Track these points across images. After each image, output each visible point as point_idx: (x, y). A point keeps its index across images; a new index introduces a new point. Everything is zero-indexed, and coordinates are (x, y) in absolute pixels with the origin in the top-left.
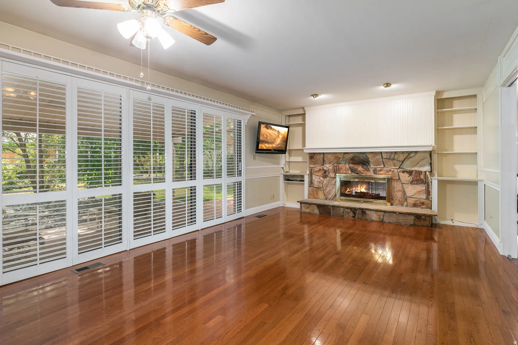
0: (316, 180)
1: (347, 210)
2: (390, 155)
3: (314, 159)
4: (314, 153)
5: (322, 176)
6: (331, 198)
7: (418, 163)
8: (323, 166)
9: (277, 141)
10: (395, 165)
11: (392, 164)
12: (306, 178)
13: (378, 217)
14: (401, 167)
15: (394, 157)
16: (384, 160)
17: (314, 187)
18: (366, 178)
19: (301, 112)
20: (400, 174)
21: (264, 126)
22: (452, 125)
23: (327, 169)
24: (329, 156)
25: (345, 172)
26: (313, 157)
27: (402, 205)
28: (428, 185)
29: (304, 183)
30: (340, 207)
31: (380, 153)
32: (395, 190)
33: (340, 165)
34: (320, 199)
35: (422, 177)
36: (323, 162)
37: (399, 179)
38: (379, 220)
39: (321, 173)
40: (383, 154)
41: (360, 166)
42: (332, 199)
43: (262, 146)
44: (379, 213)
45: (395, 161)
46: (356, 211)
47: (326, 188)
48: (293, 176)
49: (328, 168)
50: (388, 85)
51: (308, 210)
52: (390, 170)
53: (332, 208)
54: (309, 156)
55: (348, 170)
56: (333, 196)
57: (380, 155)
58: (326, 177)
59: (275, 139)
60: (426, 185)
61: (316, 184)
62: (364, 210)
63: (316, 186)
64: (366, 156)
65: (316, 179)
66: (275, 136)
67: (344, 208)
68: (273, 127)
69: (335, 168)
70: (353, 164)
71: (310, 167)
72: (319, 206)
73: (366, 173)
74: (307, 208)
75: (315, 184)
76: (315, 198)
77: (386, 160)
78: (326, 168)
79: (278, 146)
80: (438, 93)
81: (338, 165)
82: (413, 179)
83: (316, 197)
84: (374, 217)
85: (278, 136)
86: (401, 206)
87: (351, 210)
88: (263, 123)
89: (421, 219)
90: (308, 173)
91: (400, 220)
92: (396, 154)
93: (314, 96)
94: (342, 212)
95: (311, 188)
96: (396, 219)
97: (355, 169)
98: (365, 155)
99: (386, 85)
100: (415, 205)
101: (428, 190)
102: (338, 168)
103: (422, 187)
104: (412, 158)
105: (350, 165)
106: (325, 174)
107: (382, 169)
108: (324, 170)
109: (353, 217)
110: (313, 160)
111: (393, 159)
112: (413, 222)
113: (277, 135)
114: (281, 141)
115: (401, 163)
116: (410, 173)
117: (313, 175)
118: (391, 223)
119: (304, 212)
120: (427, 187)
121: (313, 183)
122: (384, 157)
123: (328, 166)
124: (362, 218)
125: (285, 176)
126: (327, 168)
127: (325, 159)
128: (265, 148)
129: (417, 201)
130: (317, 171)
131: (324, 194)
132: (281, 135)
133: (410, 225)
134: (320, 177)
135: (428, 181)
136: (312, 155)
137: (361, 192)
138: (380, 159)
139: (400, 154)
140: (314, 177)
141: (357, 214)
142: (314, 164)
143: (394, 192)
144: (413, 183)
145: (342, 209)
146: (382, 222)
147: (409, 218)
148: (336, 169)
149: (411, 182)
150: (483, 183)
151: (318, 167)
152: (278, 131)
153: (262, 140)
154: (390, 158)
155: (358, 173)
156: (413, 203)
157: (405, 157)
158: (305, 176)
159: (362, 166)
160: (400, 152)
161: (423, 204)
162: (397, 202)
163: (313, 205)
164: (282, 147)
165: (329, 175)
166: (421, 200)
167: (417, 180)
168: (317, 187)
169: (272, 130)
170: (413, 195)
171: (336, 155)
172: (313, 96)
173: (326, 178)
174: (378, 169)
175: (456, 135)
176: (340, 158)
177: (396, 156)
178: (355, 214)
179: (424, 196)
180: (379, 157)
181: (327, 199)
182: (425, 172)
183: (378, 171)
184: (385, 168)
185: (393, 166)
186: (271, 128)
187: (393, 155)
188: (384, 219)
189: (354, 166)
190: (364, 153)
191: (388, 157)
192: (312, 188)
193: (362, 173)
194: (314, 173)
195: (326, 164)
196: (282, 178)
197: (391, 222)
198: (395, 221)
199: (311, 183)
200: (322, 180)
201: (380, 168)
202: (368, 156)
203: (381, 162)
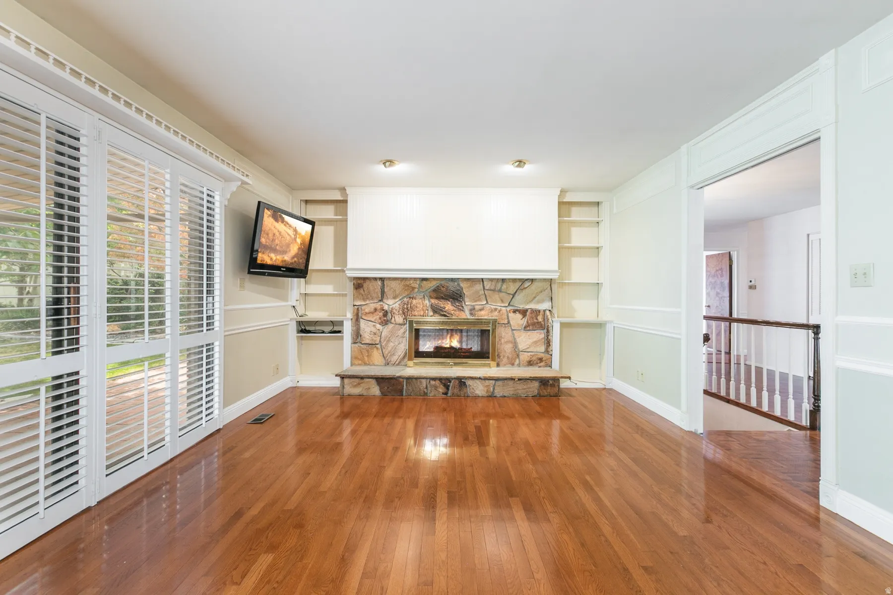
0: (368, 330)
1: (433, 382)
2: (496, 285)
3: (364, 290)
4: (365, 279)
5: (380, 321)
6: (397, 363)
7: (535, 297)
8: (382, 303)
9: (291, 249)
10: (502, 301)
11: (498, 299)
12: (348, 329)
13: (486, 389)
14: (510, 304)
15: (501, 288)
16: (486, 292)
17: (362, 344)
18: (459, 323)
19: (338, 196)
20: (510, 315)
21: (269, 213)
22: (569, 243)
23: (389, 309)
24: (394, 284)
25: (422, 314)
26: (363, 286)
27: (513, 364)
28: (548, 331)
29: (343, 336)
30: (420, 378)
31: (480, 281)
32: (503, 341)
33: (414, 301)
34: (375, 365)
35: (540, 319)
36: (381, 295)
37: (509, 322)
38: (487, 395)
39: (378, 317)
40: (485, 283)
41: (449, 303)
42: (398, 365)
43: (265, 258)
44: (487, 381)
45: (504, 294)
46: (450, 382)
47: (386, 345)
48: (316, 323)
49: (391, 307)
50: (520, 163)
51: (357, 391)
52: (496, 309)
53: (406, 382)
54: (354, 284)
55: (428, 310)
56: (400, 358)
57: (480, 284)
58: (387, 324)
59: (288, 245)
60: (545, 331)
61: (368, 337)
62: (462, 380)
63: (368, 342)
64: (459, 285)
65: (368, 328)
66: (289, 237)
67: (428, 380)
68: (287, 218)
69: (405, 306)
70: (436, 298)
71: (354, 306)
72: (381, 380)
73: (459, 315)
74: (355, 386)
75: (364, 338)
76: (365, 364)
77: (490, 292)
78: (387, 305)
79: (293, 261)
80: (563, 192)
81: (410, 301)
82: (527, 322)
83: (368, 363)
84: (479, 389)
85: (295, 239)
86: (511, 366)
87: (441, 382)
88: (269, 207)
89: (547, 385)
90: (349, 315)
91: (520, 389)
92: (504, 282)
93: (387, 164)
94: (425, 387)
95: (356, 345)
96: (512, 389)
97: (441, 307)
98: (456, 283)
99: (519, 164)
100: (530, 363)
101: (548, 338)
102: (409, 306)
103: (539, 335)
104: (527, 290)
105: (433, 301)
106: (385, 318)
107: (484, 307)
108: (383, 310)
109: (443, 394)
110: (361, 291)
111: (500, 291)
112: (536, 391)
113: (293, 236)
114: (299, 249)
115: (512, 296)
116: (524, 313)
117: (361, 320)
118: (505, 397)
119: (349, 395)
120: (546, 334)
121: (361, 336)
122: (487, 288)
123: (391, 304)
124: (459, 393)
125: (299, 323)
126: (389, 307)
127: (385, 290)
128: (269, 262)
129: (533, 356)
130: (369, 313)
131: (383, 355)
132: (299, 238)
133: (532, 396)
134: (374, 324)
135: (548, 326)
136: (359, 282)
137: (451, 348)
138: (481, 290)
139: (510, 283)
140: (363, 324)
141: (450, 388)
142: (364, 300)
143: (501, 344)
144: (528, 328)
145: (424, 381)
146: (491, 397)
147: (532, 386)
148: (407, 309)
149: (525, 327)
150: (613, 325)
151: (371, 305)
152: (296, 228)
153: (264, 243)
154: (495, 289)
155: (445, 316)
156: (528, 360)
157: (517, 288)
158: (344, 322)
159: (452, 303)
160: (509, 279)
161: (541, 360)
162: (505, 360)
163: (368, 380)
164: (299, 262)
165: (393, 319)
166: (539, 354)
167: (534, 324)
168: (370, 343)
169: (285, 225)
170: (528, 348)
171: (408, 283)
172: (384, 163)
173: (387, 326)
174: (477, 307)
175: (574, 257)
176: (413, 288)
177: (504, 286)
178: (447, 387)
179: (542, 349)
180: (479, 287)
181: (388, 364)
182: (544, 311)
183: (478, 311)
184: (487, 306)
185: (500, 301)
186: (283, 221)
187: (499, 285)
188: (495, 391)
189: (438, 303)
190: (452, 280)
191: (492, 288)
192: (359, 346)
193: (452, 314)
194: (364, 317)
195: (388, 299)
196: (293, 328)
197: (505, 395)
198: (512, 393)
199: (357, 335)
200: (379, 330)
201: (480, 306)
202: (462, 285)
203: (482, 296)
